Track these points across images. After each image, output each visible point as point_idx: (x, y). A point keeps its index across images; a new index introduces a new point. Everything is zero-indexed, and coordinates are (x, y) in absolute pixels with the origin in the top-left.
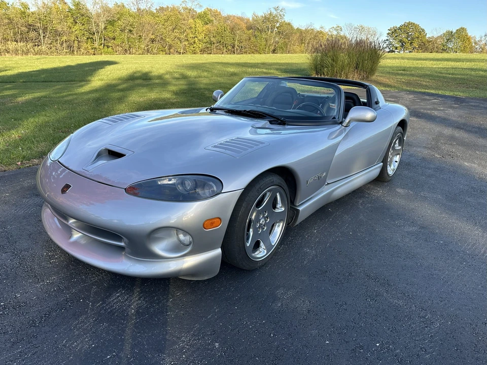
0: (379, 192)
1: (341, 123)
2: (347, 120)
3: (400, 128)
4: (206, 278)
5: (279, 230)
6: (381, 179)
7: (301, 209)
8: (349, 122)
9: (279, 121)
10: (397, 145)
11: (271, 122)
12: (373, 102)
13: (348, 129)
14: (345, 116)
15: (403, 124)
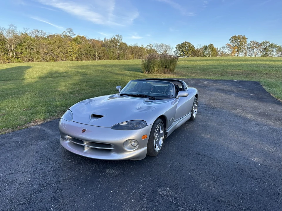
0: (191, 125)
1: (175, 97)
2: (178, 96)
3: (196, 98)
4: (142, 159)
5: (161, 139)
6: (191, 119)
7: (168, 131)
8: (179, 97)
9: (153, 98)
10: (195, 104)
11: (150, 99)
12: (185, 88)
13: (178, 100)
14: (177, 95)
15: (197, 96)
